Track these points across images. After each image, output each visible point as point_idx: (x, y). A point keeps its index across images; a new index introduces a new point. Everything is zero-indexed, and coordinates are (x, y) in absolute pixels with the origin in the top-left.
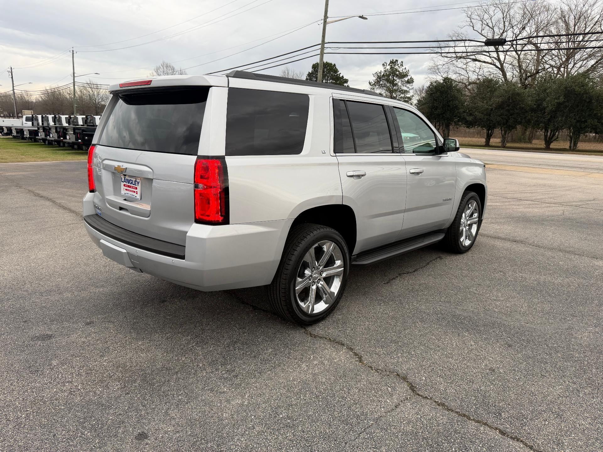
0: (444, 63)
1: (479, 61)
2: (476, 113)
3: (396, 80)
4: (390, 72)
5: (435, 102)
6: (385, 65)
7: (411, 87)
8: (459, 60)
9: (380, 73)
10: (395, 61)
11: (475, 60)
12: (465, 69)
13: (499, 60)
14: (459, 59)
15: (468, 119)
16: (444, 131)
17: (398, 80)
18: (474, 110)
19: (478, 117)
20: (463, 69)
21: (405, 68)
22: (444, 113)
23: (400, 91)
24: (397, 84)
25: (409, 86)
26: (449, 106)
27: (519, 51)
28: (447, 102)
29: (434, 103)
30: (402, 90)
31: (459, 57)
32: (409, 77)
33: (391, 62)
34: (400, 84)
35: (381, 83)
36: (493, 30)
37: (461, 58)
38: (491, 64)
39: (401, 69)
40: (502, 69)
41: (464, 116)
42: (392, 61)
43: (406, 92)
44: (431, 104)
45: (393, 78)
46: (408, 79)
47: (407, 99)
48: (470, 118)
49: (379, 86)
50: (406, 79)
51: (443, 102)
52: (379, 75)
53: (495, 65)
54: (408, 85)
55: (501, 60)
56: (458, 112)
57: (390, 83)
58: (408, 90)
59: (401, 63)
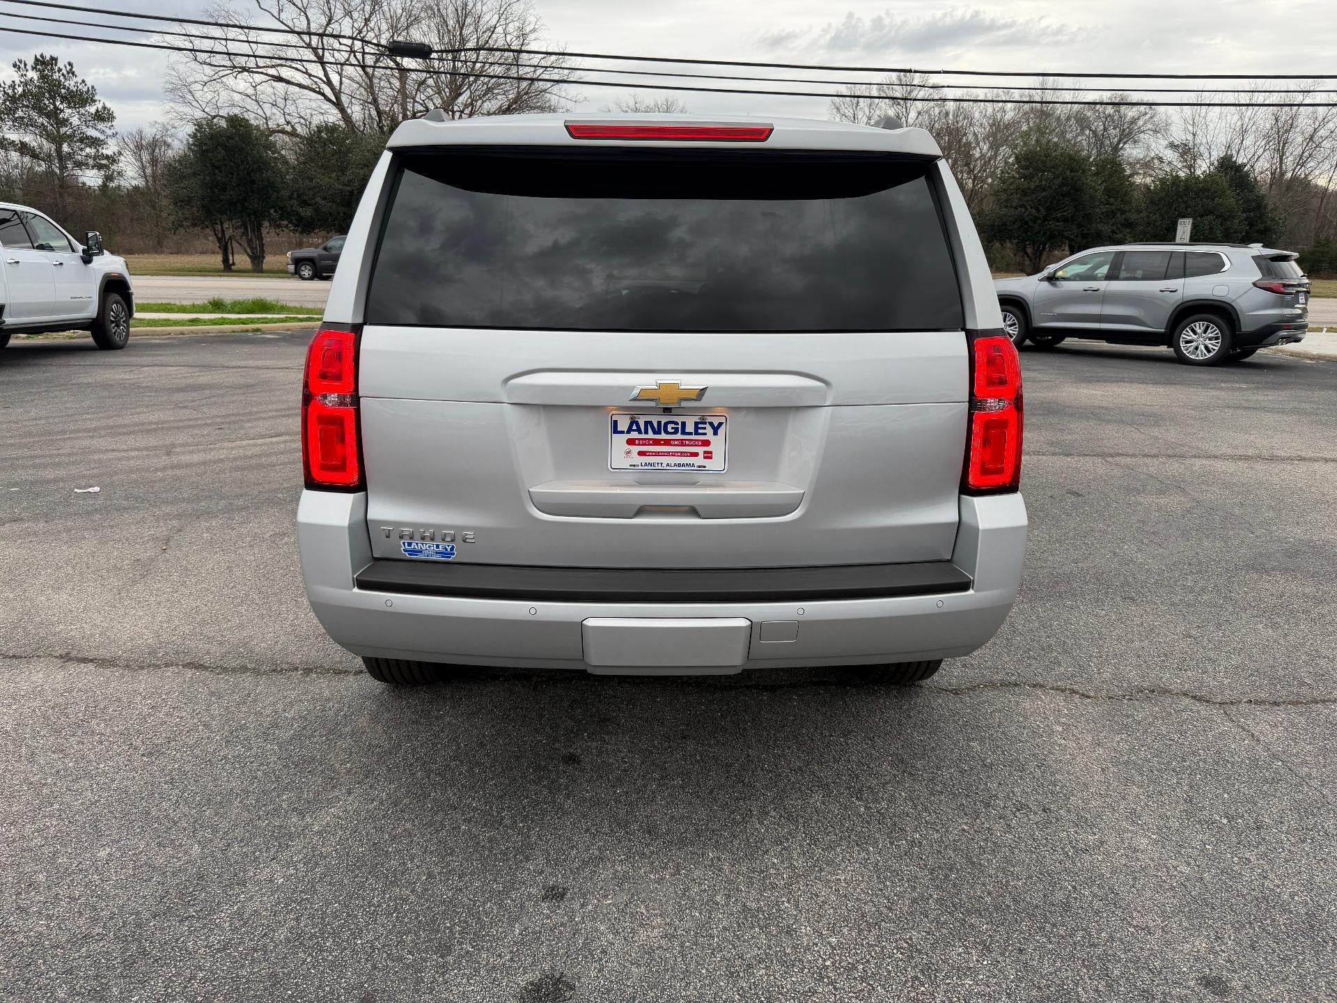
0: (206, 79)
1: (288, 82)
2: (318, 199)
3: (62, 111)
4: (39, 87)
5: (217, 172)
6: (22, 66)
7: (109, 132)
8: (239, 76)
9: (13, 86)
10: (48, 58)
11: (279, 79)
12: (254, 98)
13: (329, 83)
14: (239, 72)
15: (303, 214)
16: (250, 241)
17: (70, 111)
18: (311, 193)
19: (323, 209)
20: (248, 96)
21: (83, 81)
22: (245, 199)
23: (81, 141)
24: (67, 120)
25: (104, 129)
26: (253, 182)
27: (370, 67)
28: (249, 174)
29: (215, 174)
30: (87, 138)
31: (240, 68)
32: (100, 106)
33: (36, 59)
34: (75, 121)
35: (20, 113)
36: (305, 14)
37: (244, 69)
38: (314, 91)
39: (72, 83)
40: (338, 104)
41: (292, 206)
42: (39, 57)
43: (95, 142)
44: (208, 178)
45: (54, 102)
46: (97, 111)
47: (104, 162)
48: (307, 212)
49: (15, 120)
50: (92, 110)
51: (238, 174)
52: (10, 92)
53: (323, 94)
54: (101, 126)
55: (335, 84)
56: (278, 198)
57: (48, 116)
58: (102, 137)
59: (68, 68)
